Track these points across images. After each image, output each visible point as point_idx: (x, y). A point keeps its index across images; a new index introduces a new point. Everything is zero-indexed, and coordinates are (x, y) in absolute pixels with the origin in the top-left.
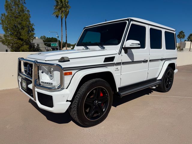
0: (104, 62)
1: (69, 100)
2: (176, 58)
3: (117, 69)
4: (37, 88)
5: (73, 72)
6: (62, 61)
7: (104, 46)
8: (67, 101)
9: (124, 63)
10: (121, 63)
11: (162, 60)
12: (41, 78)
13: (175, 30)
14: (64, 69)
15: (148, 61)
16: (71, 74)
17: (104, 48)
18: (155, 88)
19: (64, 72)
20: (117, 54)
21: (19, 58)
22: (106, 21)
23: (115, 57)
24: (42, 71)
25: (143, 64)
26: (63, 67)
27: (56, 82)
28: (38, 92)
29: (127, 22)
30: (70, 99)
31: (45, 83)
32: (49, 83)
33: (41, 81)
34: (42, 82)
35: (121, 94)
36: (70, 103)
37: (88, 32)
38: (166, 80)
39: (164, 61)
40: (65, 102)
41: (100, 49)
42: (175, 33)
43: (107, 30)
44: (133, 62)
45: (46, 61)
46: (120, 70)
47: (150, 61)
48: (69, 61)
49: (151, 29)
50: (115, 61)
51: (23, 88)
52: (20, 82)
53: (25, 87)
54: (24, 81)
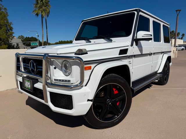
0: (119, 54)
1: (90, 99)
2: (171, 51)
3: (130, 63)
4: (49, 87)
5: (93, 66)
6: (80, 53)
7: (111, 39)
8: (88, 100)
9: (135, 56)
10: (133, 55)
11: (162, 53)
12: (54, 75)
13: (169, 24)
14: (85, 63)
15: (153, 54)
16: (90, 68)
17: (111, 41)
18: (158, 81)
19: (85, 66)
20: (129, 46)
21: (16, 54)
22: (108, 13)
23: (128, 49)
24: (54, 67)
25: (149, 57)
26: (84, 60)
27: (75, 79)
28: (50, 92)
29: (136, 13)
30: (91, 97)
31: (60, 80)
32: (66, 81)
33: (53, 78)
34: (55, 79)
35: (134, 89)
36: (91, 103)
37: (87, 26)
38: (165, 72)
40: (86, 102)
41: (106, 42)
42: (169, 26)
43: (111, 22)
44: (142, 55)
45: (57, 54)
46: (132, 63)
47: (154, 53)
48: (87, 53)
49: (154, 21)
50: (129, 54)
51: (25, 89)
52: (19, 81)
53: (30, 87)
54: (27, 80)
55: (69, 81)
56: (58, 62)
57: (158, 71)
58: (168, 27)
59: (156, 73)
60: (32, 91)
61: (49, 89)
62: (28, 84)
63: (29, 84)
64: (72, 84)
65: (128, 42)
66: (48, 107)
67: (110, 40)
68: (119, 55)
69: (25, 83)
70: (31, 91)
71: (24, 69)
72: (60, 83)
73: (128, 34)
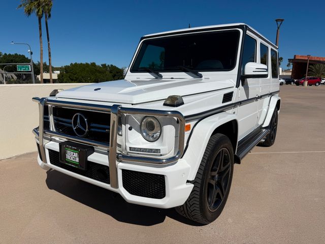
4: (121, 161)
5: (192, 124)
7: (200, 73)
8: (188, 181)
9: (240, 103)
12: (128, 141)
13: (277, 47)
15: (260, 97)
16: (188, 128)
17: (201, 76)
18: (264, 141)
20: (234, 87)
21: (43, 100)
22: (189, 27)
23: (233, 92)
24: (128, 126)
25: (255, 103)
27: (167, 147)
29: (241, 30)
30: (192, 178)
32: (151, 150)
33: (128, 146)
34: (130, 148)
36: (192, 186)
37: (149, 46)
39: (270, 96)
40: (185, 185)
41: (192, 78)
43: (195, 44)
48: (183, 103)
49: (261, 44)
50: (234, 100)
51: (66, 163)
52: (49, 150)
53: (77, 160)
54: (71, 149)
55: (157, 151)
56: (136, 118)
57: (263, 124)
58: (276, 52)
59: (261, 128)
60: (84, 169)
61: (121, 165)
62: (72, 156)
63: (76, 155)
64: (161, 155)
65: (231, 80)
66: (118, 196)
67: (198, 75)
68: (223, 103)
69: (65, 153)
70: (80, 168)
71: (55, 128)
72: (138, 154)
73: (229, 67)
